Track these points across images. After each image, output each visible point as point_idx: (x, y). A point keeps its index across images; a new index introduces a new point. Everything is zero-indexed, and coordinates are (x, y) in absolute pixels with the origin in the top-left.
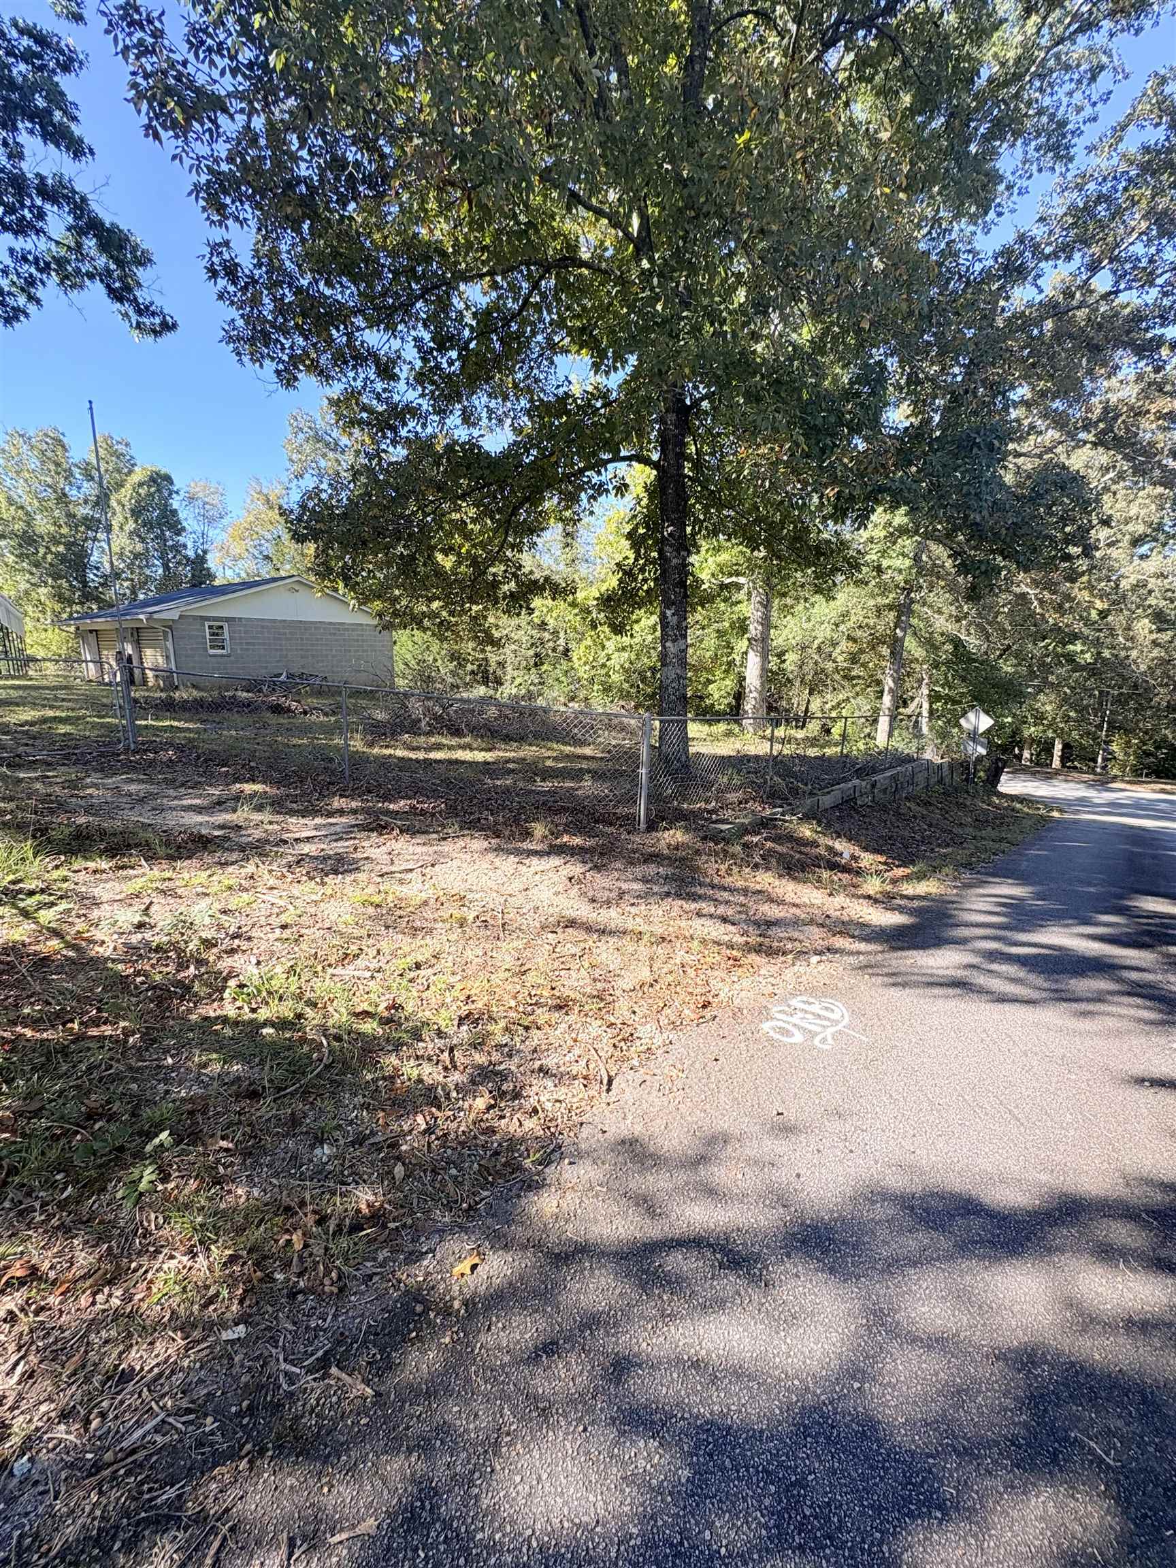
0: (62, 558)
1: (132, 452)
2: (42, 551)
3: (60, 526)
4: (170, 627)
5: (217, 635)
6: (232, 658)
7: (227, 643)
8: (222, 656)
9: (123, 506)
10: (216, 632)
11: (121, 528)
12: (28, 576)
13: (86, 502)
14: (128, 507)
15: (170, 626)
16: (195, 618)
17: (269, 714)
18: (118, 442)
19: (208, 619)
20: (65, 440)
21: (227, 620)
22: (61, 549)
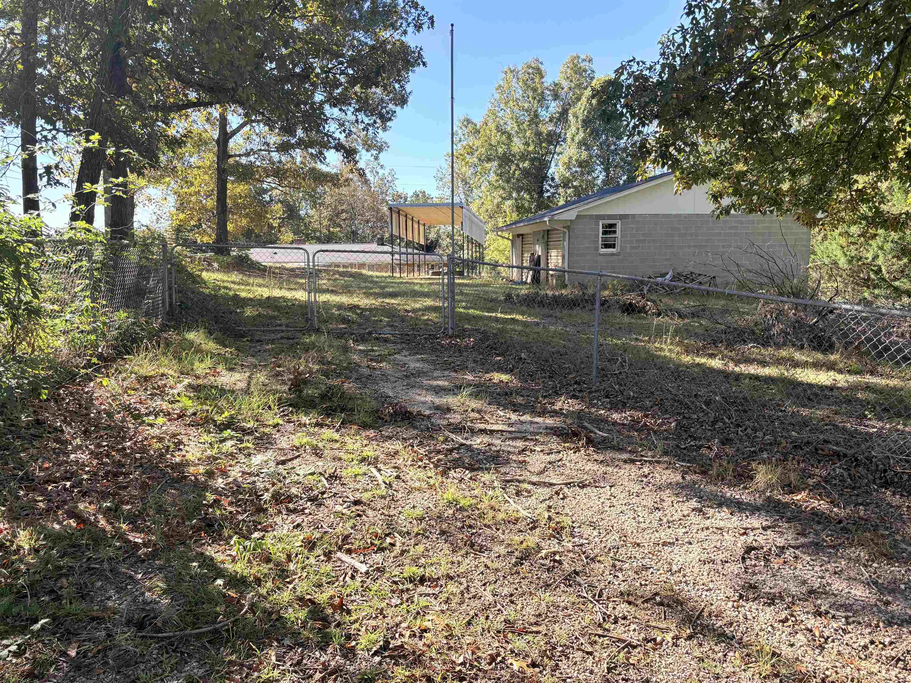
0: (526, 173)
1: (594, 67)
2: (513, 168)
3: (528, 145)
4: (568, 228)
5: (610, 232)
6: (621, 257)
7: (618, 243)
8: (612, 254)
9: (577, 118)
10: (609, 229)
11: (573, 139)
12: (501, 192)
13: (551, 120)
14: (581, 118)
15: (569, 226)
16: (591, 216)
17: (618, 314)
18: (584, 60)
19: (603, 217)
20: (542, 67)
21: (622, 217)
22: (526, 164)
